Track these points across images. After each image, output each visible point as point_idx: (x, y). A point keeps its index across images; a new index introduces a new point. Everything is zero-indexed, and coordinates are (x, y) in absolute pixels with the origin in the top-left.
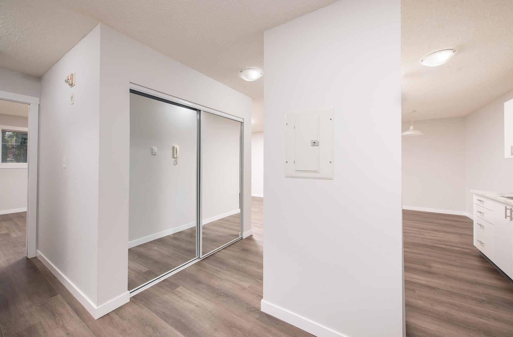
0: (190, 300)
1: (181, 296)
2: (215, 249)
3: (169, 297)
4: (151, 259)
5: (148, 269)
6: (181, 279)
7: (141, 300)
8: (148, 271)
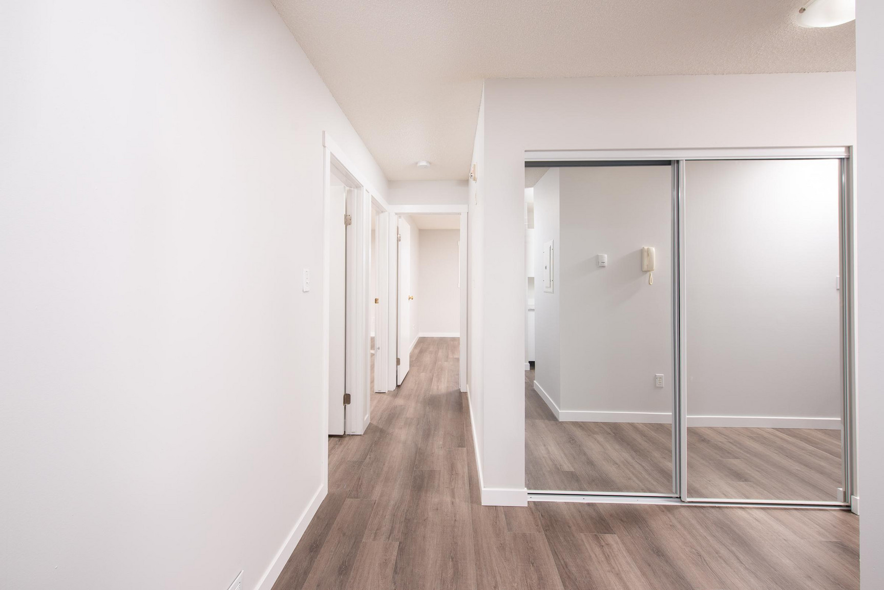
0: (623, 575)
1: (609, 556)
2: (735, 498)
3: (586, 541)
4: (585, 454)
5: (572, 470)
6: (622, 520)
7: (542, 515)
8: (572, 473)
